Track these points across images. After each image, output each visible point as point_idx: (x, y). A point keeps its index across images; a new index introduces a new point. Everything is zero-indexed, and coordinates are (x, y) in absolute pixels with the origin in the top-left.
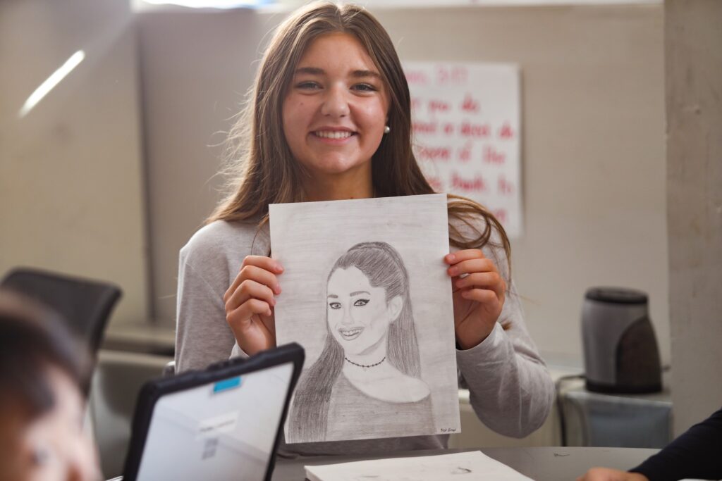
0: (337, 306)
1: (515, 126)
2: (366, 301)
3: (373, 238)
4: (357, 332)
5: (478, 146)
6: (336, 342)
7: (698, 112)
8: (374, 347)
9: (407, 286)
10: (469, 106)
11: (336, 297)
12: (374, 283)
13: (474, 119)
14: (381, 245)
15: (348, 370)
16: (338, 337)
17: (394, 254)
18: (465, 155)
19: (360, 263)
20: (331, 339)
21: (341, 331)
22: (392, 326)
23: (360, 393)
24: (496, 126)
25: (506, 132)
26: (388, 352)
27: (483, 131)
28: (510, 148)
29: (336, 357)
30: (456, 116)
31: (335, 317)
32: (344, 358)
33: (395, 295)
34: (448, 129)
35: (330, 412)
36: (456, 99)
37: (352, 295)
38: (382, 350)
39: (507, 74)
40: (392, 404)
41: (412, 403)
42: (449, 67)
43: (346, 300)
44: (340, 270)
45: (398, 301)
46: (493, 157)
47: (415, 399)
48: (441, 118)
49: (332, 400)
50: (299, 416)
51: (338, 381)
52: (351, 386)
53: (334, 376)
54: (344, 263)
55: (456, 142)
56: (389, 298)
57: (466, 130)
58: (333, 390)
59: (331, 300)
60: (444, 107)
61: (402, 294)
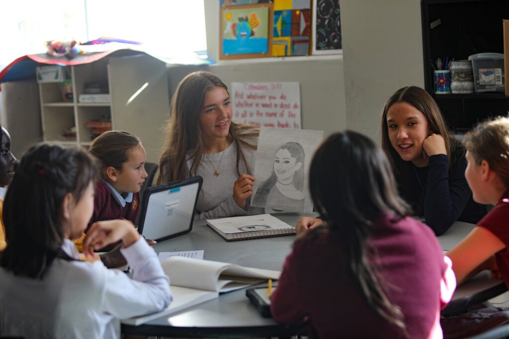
0: (278, 162)
1: (299, 104)
2: (289, 162)
3: (295, 141)
4: (283, 172)
5: (286, 112)
6: (275, 174)
7: (356, 96)
8: (288, 178)
9: (304, 159)
10: (283, 97)
11: (278, 158)
12: (292, 156)
13: (285, 102)
14: (297, 144)
15: (278, 185)
16: (276, 173)
17: (301, 147)
18: (282, 115)
19: (289, 148)
20: (274, 173)
21: (278, 171)
22: (296, 172)
23: (280, 193)
24: (292, 105)
25: (296, 106)
26: (293, 181)
27: (288, 106)
28: (297, 112)
29: (275, 179)
30: (278, 101)
31: (277, 165)
32: (277, 180)
33: (299, 161)
34: (276, 106)
35: (268, 198)
36: (278, 96)
37: (284, 159)
38: (291, 180)
39: (295, 85)
40: (290, 199)
41: (298, 200)
42: (275, 83)
43: (281, 160)
44: (281, 150)
45: (300, 164)
46: (292, 115)
47: (299, 199)
48: (273, 102)
49: (270, 194)
50: (257, 197)
51: (273, 188)
52: (278, 190)
53: (272, 186)
54: (283, 147)
55: (279, 110)
56: (296, 163)
57: (282, 106)
58: (271, 191)
59: (276, 159)
60: (274, 98)
61: (301, 162)
